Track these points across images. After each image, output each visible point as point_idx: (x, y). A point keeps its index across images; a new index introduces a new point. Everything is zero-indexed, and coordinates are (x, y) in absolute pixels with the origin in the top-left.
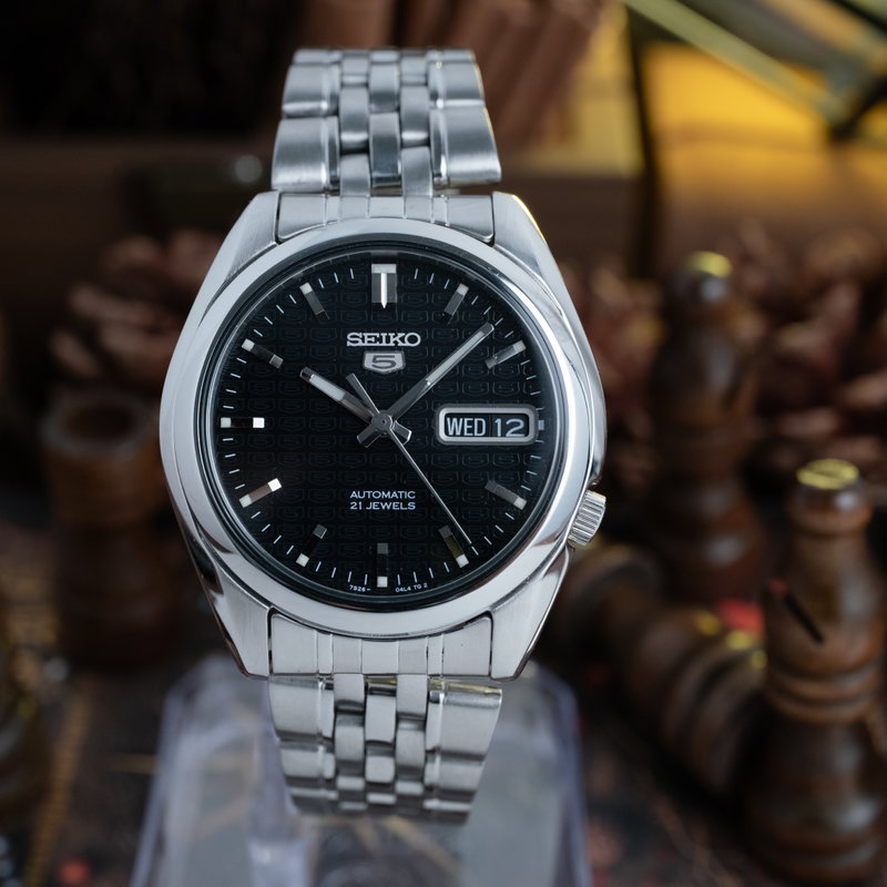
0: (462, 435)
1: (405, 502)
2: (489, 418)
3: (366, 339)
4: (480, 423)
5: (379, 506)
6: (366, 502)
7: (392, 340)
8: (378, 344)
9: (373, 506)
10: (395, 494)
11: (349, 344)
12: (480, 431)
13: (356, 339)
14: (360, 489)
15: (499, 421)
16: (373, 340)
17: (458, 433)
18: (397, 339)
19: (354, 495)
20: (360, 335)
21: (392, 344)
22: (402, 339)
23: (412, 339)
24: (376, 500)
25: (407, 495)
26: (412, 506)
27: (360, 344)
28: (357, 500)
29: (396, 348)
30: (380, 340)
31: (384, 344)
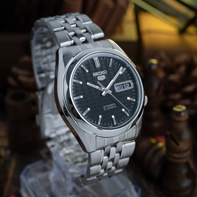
0: (119, 90)
1: (114, 106)
2: (123, 85)
3: (97, 74)
4: (121, 86)
5: (109, 108)
6: (107, 108)
7: (102, 73)
8: (99, 74)
9: (108, 108)
10: (111, 105)
11: (94, 76)
12: (122, 88)
13: (95, 74)
14: (105, 105)
15: (124, 85)
16: (98, 74)
17: (118, 89)
18: (102, 72)
19: (104, 107)
20: (95, 73)
21: (102, 74)
22: (103, 72)
23: (105, 72)
24: (108, 107)
25: (114, 104)
26: (115, 106)
27: (96, 75)
28: (105, 108)
29: (103, 74)
30: (99, 73)
31: (100, 74)
